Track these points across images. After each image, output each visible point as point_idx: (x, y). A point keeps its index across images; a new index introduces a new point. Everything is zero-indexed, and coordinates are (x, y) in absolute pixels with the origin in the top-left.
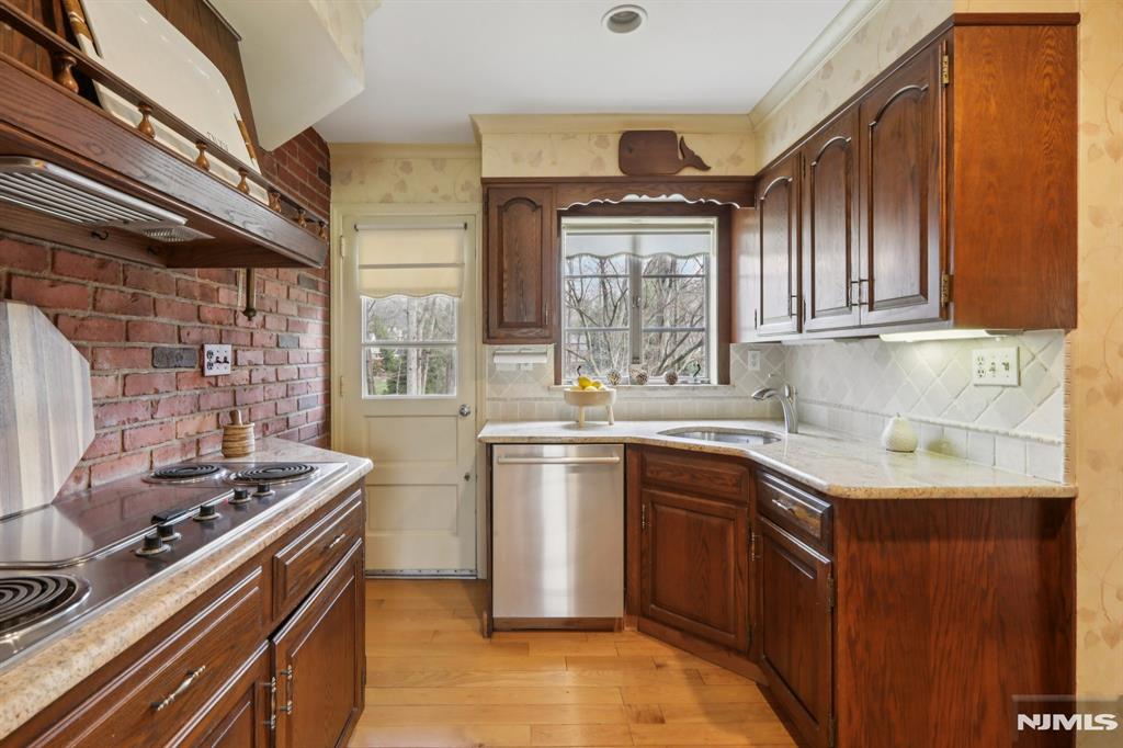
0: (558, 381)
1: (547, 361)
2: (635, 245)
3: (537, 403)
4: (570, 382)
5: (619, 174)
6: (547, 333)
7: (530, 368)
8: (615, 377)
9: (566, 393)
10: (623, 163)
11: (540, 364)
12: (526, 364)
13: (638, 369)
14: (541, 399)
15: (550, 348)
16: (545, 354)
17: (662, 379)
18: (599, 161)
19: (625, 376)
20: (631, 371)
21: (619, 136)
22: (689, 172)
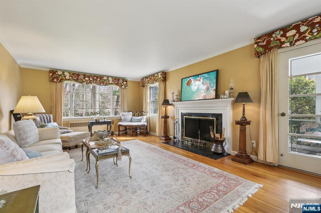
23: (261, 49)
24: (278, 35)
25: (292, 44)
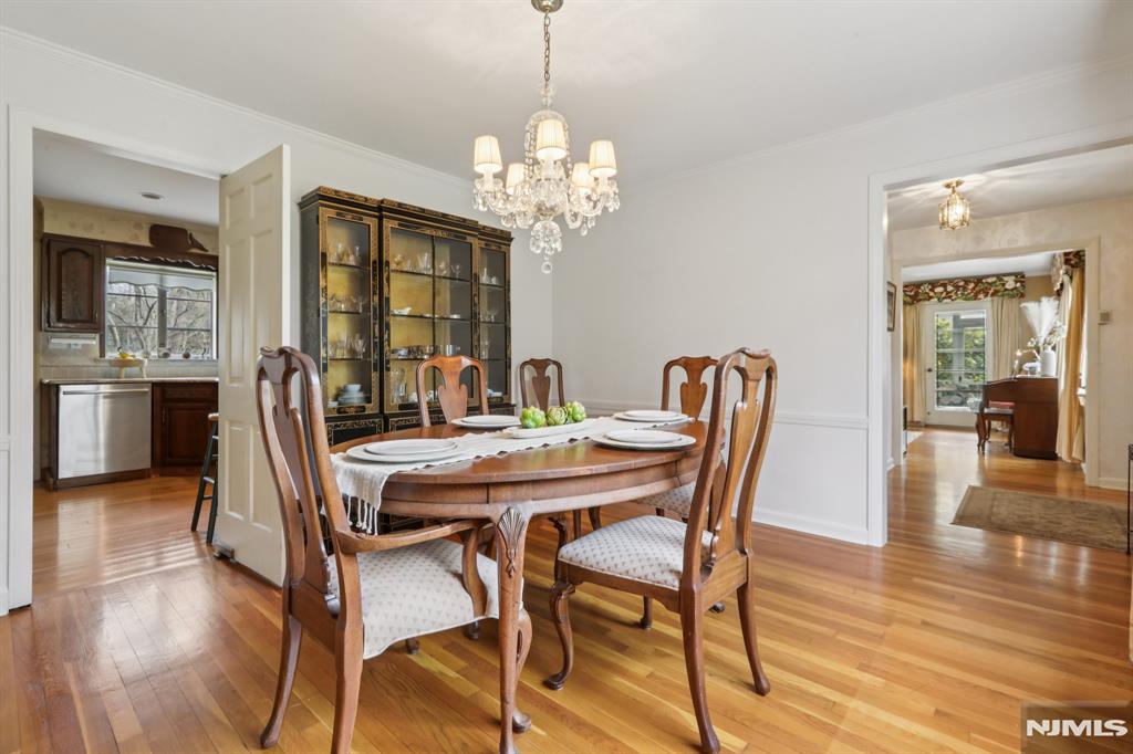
0: (102, 354)
1: (94, 342)
2: (161, 280)
3: (85, 369)
4: (112, 355)
5: (149, 245)
6: (96, 326)
7: (79, 347)
8: (147, 355)
9: (110, 361)
10: (151, 240)
11: (88, 345)
12: (76, 345)
13: (164, 350)
14: (89, 366)
15: (98, 336)
16: (94, 338)
17: (179, 356)
18: (136, 237)
19: (154, 354)
20: (159, 351)
21: (149, 226)
22: (194, 251)
23: (908, 299)
24: (926, 288)
25: (940, 300)
